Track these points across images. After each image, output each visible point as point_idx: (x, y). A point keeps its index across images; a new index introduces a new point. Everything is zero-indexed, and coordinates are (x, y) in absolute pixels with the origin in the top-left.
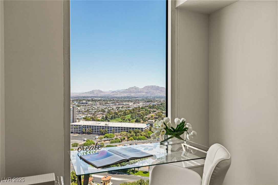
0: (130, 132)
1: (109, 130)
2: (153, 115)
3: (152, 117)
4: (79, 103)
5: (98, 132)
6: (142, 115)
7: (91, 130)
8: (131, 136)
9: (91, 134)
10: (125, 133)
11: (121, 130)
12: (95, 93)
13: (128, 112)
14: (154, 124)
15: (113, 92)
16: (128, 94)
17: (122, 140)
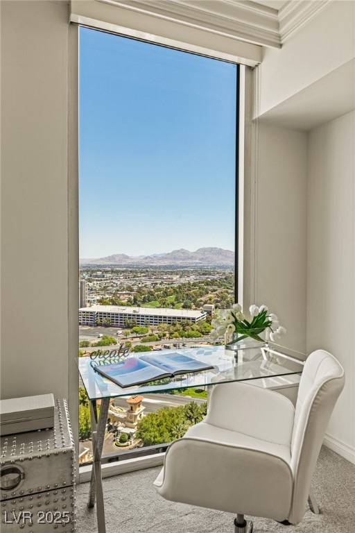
0: (174, 325)
1: (139, 321)
2: (212, 296)
3: (210, 300)
4: (91, 276)
5: (122, 323)
6: (193, 297)
7: (109, 320)
8: (176, 331)
9: (109, 326)
10: (166, 325)
11: (159, 320)
12: (117, 259)
13: (170, 291)
14: (214, 312)
15: (146, 258)
16: (170, 261)
17: (160, 337)
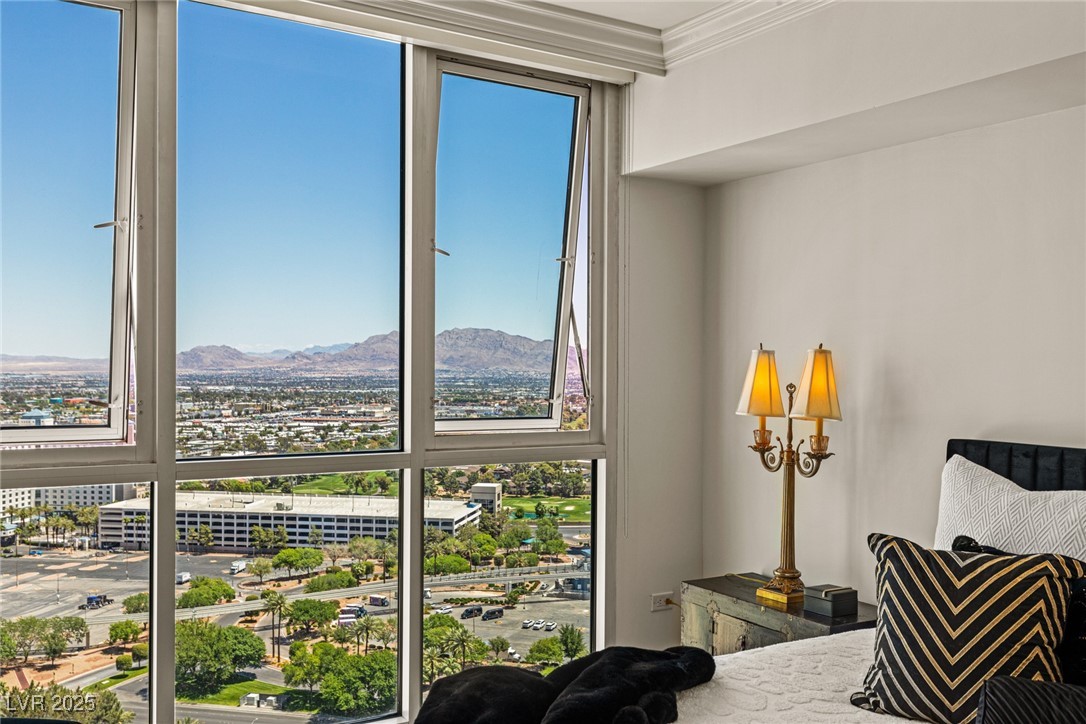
0: (395, 540)
1: (294, 534)
5: (243, 540)
7: (207, 533)
9: (207, 552)
10: (372, 544)
11: (352, 528)
12: (208, 359)
14: (500, 502)
15: (294, 358)
16: (362, 365)
17: (357, 575)
